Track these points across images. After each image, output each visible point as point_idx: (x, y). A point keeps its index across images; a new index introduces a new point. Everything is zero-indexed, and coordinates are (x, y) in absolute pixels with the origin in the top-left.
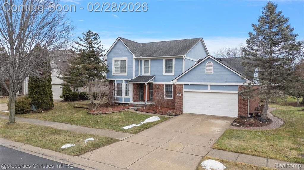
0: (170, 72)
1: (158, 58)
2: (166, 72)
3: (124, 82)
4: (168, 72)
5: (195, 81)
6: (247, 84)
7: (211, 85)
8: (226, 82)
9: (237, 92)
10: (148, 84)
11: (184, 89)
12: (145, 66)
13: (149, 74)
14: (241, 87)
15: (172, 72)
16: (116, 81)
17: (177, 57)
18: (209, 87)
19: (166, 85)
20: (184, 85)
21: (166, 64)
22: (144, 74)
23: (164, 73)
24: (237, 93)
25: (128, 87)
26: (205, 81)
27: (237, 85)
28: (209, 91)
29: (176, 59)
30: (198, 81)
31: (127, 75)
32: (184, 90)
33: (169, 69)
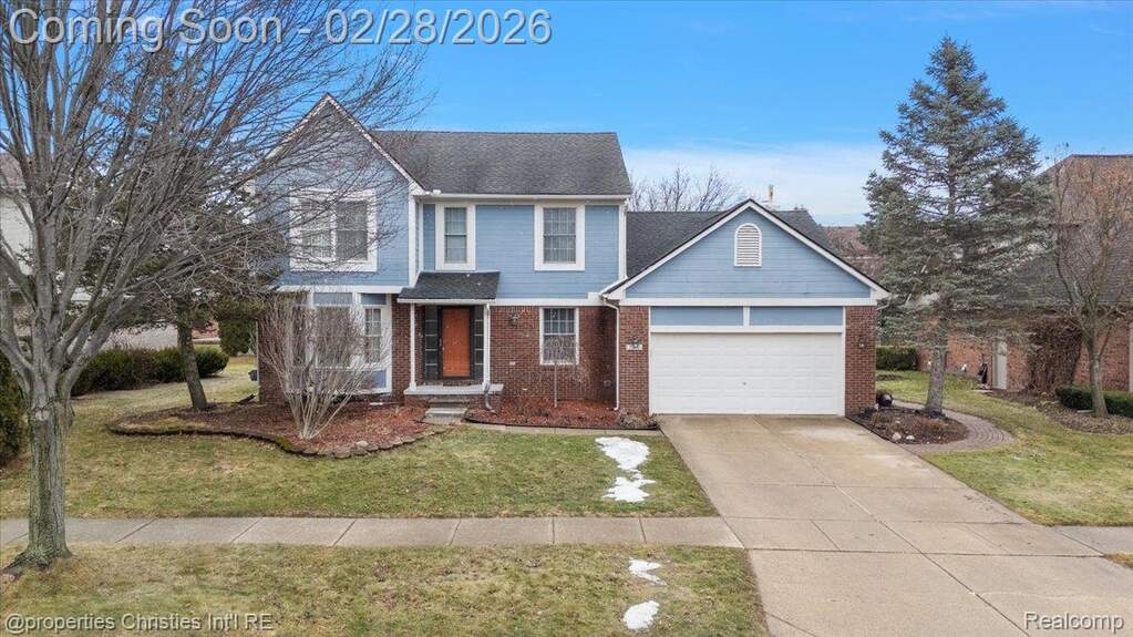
0: (564, 260)
1: (509, 200)
2: (547, 258)
3: (357, 299)
4: (556, 260)
5: (695, 295)
6: (871, 301)
7: (751, 307)
8: (806, 294)
9: (842, 328)
10: (491, 307)
11: (652, 324)
12: (446, 230)
13: (470, 266)
14: (854, 314)
15: (573, 259)
16: (311, 296)
17: (592, 200)
18: (746, 313)
19: (547, 311)
20: (653, 307)
21: (546, 227)
22: (442, 266)
23: (539, 264)
24: (840, 334)
25: (373, 322)
26: (735, 294)
27: (841, 307)
28: (746, 327)
29: (592, 208)
30: (706, 294)
31: (374, 269)
32: (652, 328)
33: (558, 246)
